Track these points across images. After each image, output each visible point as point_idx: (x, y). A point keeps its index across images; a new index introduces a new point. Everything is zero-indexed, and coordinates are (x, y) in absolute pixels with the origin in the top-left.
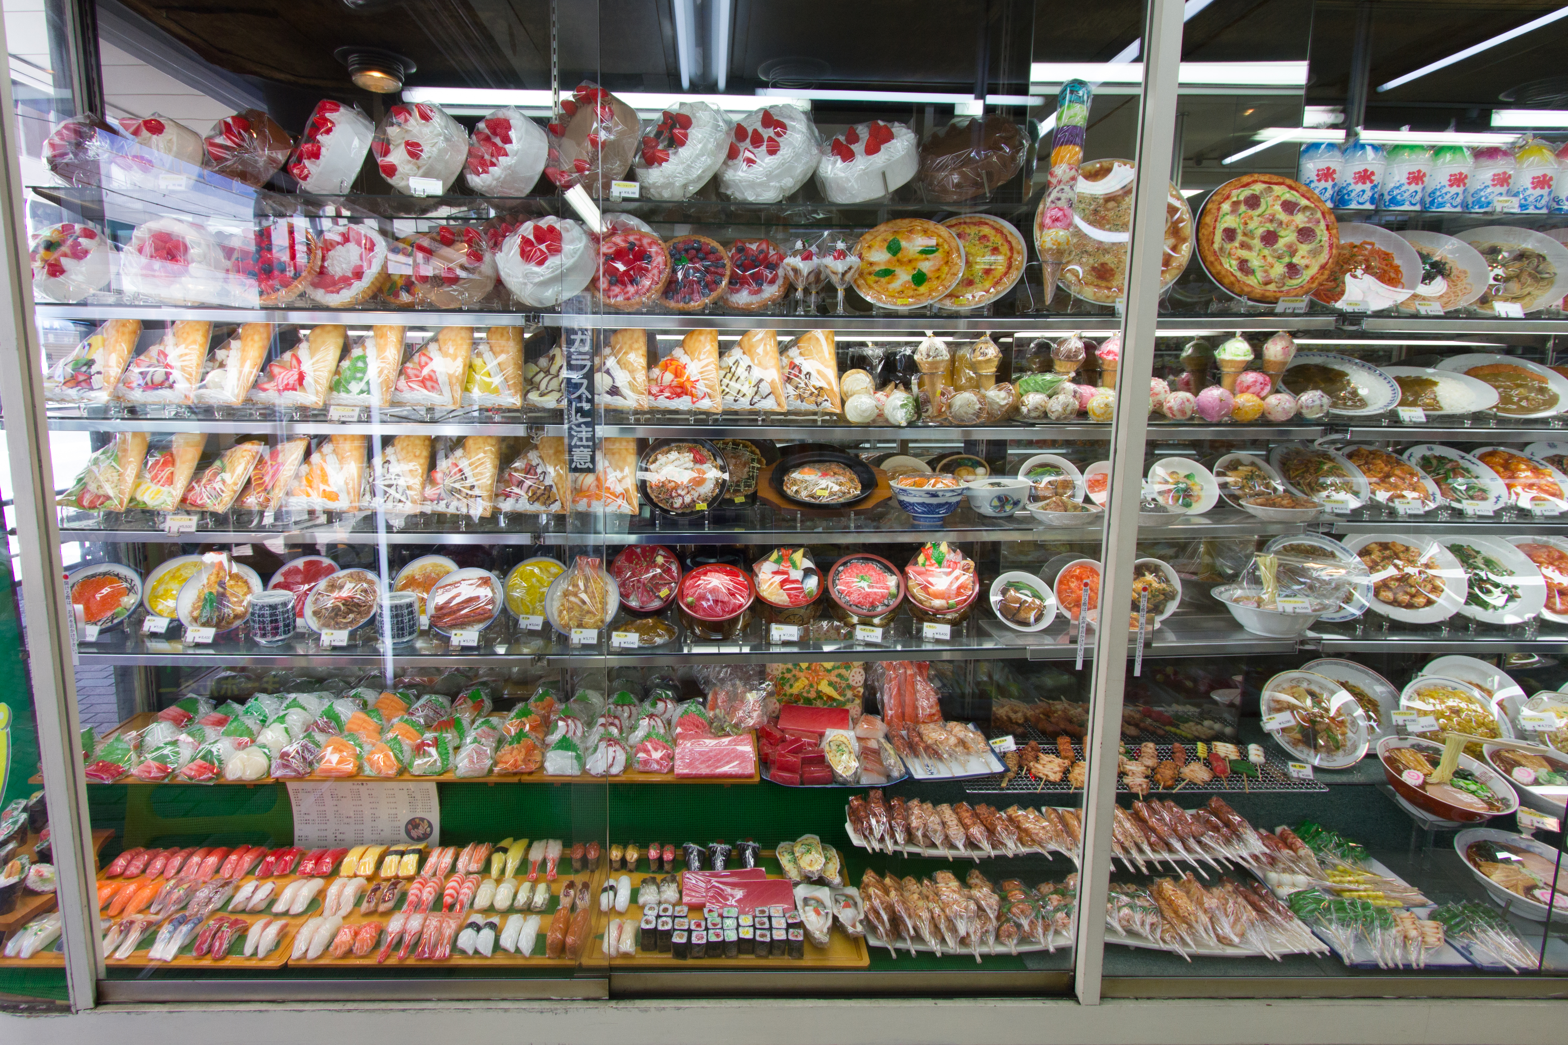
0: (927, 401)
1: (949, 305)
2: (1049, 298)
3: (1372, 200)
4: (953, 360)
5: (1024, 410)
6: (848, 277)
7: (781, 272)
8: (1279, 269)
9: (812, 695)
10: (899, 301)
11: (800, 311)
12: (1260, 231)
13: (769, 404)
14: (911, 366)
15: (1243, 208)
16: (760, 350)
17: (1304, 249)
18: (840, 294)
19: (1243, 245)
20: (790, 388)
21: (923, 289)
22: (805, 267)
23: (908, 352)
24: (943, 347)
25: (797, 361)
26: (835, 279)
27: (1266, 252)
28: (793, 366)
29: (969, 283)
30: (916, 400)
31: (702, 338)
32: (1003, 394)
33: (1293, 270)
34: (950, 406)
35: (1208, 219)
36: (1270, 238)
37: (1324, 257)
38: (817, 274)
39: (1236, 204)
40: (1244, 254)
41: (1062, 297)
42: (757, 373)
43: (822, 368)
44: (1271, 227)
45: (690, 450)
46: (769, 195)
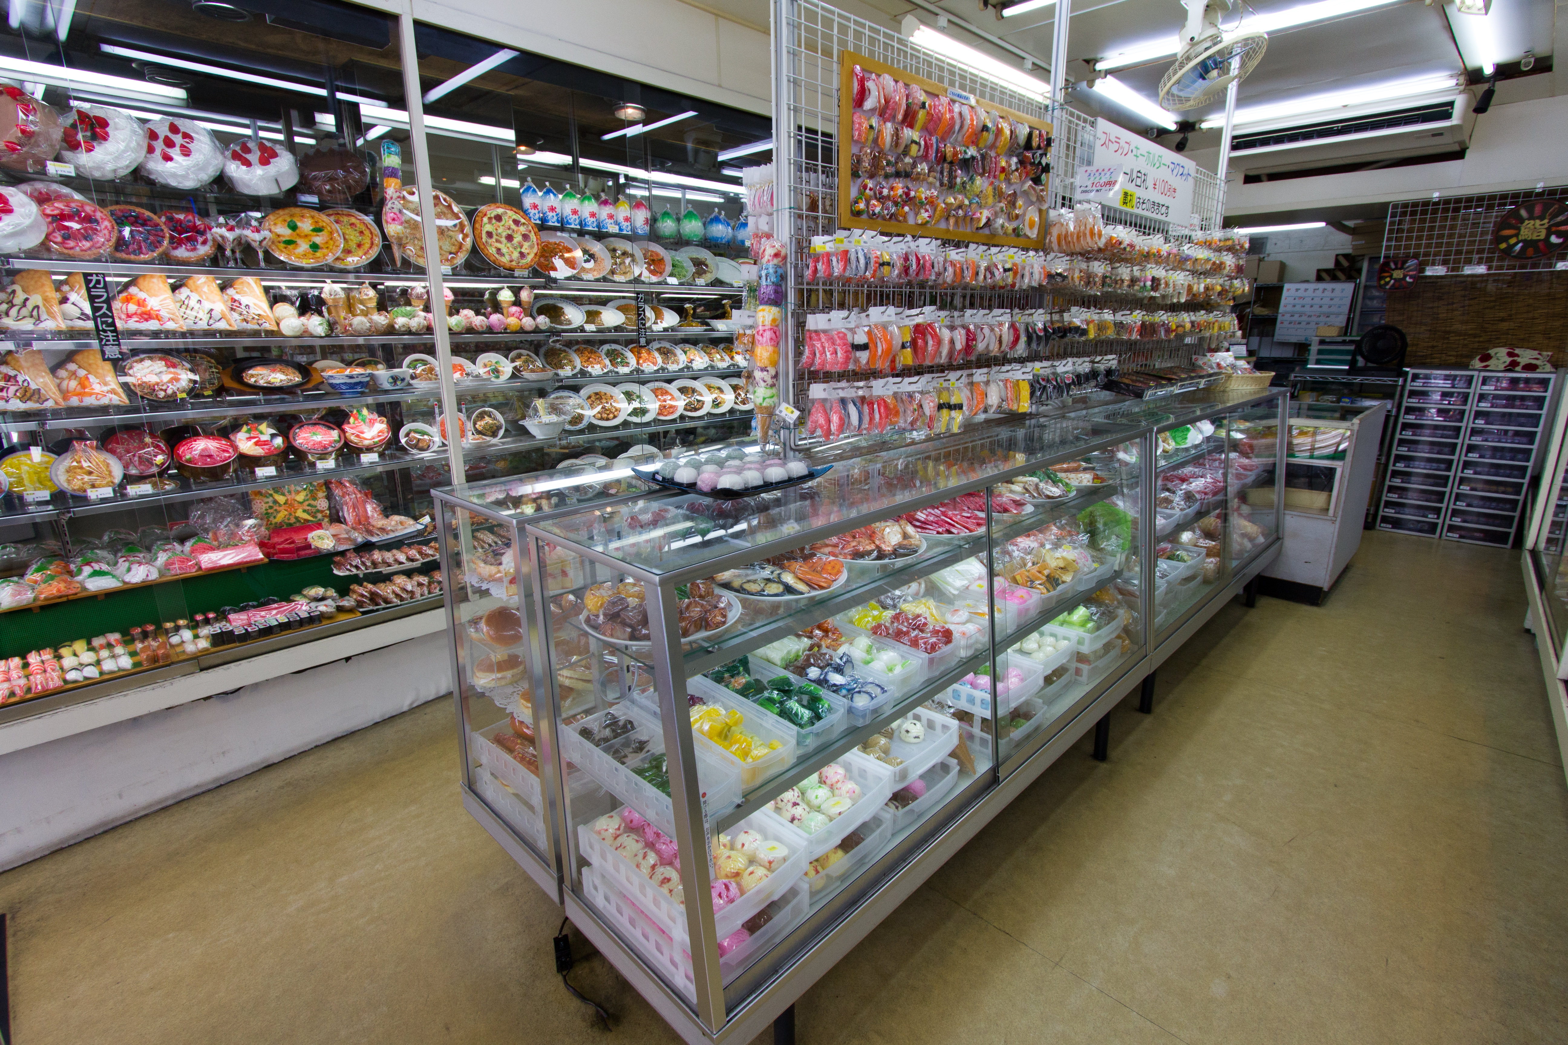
0: (335, 323)
1: (339, 265)
2: (399, 264)
3: (558, 221)
4: (348, 298)
5: (397, 326)
6: (264, 243)
7: (209, 236)
8: (516, 255)
9: (293, 520)
10: (305, 261)
11: (232, 264)
12: (504, 234)
13: (222, 325)
14: (320, 301)
15: (494, 221)
16: (205, 289)
17: (526, 245)
18: (261, 255)
19: (497, 241)
20: (236, 315)
21: (318, 254)
22: (230, 236)
23: (316, 293)
24: (339, 290)
25: (237, 297)
26: (255, 245)
27: (509, 245)
28: (234, 300)
29: (348, 252)
30: (328, 321)
31: (155, 280)
32: (383, 318)
33: (522, 255)
34: (351, 325)
35: (477, 226)
36: (510, 238)
37: (535, 250)
38: (239, 241)
39: (490, 219)
40: (498, 245)
41: (406, 263)
42: (207, 305)
43: (257, 302)
44: (510, 232)
45: (161, 359)
46: (189, 184)
